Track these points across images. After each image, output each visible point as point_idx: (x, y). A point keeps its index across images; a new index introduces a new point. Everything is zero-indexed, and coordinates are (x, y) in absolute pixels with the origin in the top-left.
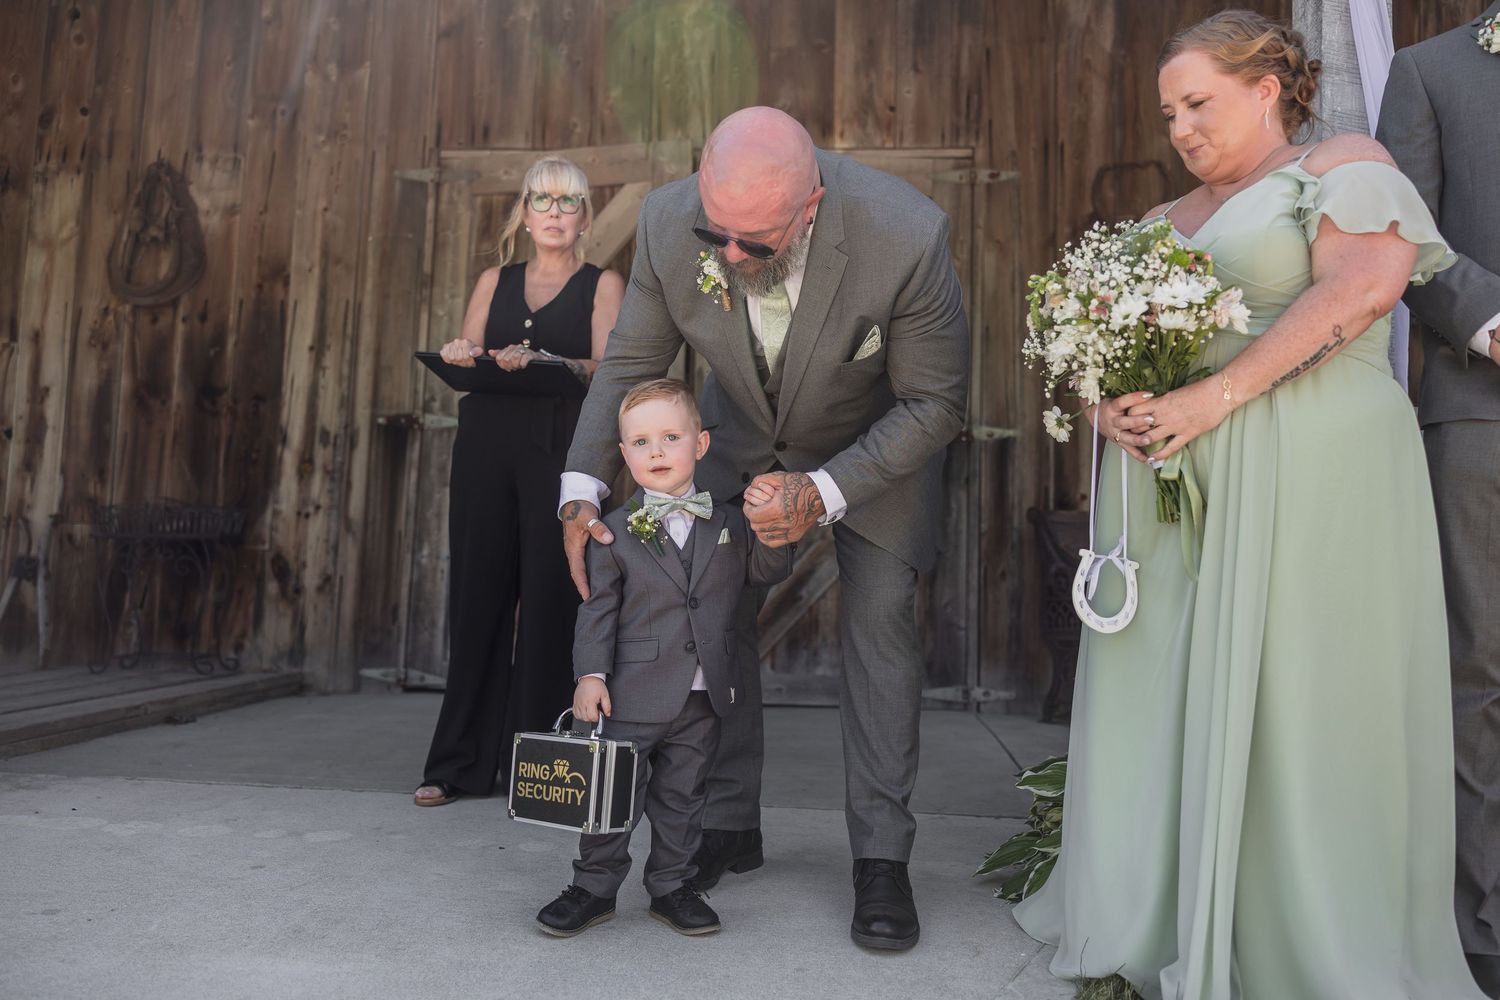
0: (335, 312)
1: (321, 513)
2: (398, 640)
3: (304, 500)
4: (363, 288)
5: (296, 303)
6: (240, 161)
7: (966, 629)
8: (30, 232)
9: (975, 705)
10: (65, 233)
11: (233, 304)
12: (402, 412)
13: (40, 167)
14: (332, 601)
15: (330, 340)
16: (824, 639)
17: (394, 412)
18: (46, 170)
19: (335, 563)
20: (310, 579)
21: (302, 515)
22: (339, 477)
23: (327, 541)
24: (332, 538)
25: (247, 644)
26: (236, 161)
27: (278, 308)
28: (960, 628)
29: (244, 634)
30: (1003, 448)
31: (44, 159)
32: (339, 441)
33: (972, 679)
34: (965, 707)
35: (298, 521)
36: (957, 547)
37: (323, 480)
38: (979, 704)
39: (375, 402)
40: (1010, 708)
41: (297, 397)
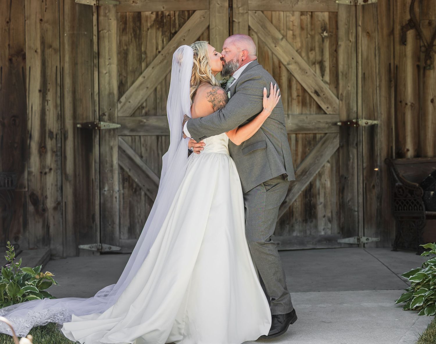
0: (51, 72)
1: (52, 172)
2: (96, 231)
3: (43, 166)
4: (64, 60)
5: (30, 68)
7: (358, 211)
9: (363, 244)
12: (88, 121)
14: (62, 214)
15: (49, 86)
16: (296, 220)
17: (85, 121)
19: (62, 196)
20: (50, 204)
21: (43, 173)
22: (61, 154)
23: (56, 185)
24: (59, 184)
25: (21, 236)
27: (21, 71)
28: (355, 211)
29: (19, 232)
30: (372, 129)
32: (58, 136)
33: (361, 234)
34: (358, 245)
35: (41, 176)
36: (353, 175)
37: (52, 156)
38: (364, 244)
39: (75, 117)
40: (378, 245)
41: (35, 115)
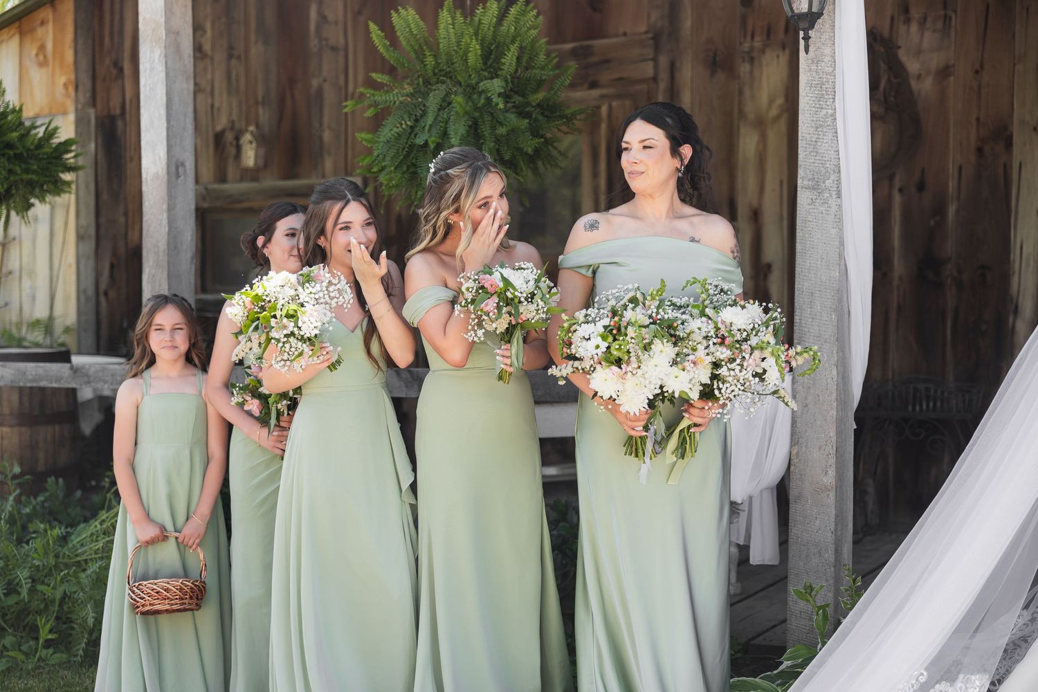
5: (1020, 164)
6: (950, 18)
8: (741, 112)
10: (774, 112)
11: (952, 171)
13: (746, 47)
18: (752, 49)
26: (947, 19)
27: (1001, 171)
31: (749, 38)
41: (1028, 265)
